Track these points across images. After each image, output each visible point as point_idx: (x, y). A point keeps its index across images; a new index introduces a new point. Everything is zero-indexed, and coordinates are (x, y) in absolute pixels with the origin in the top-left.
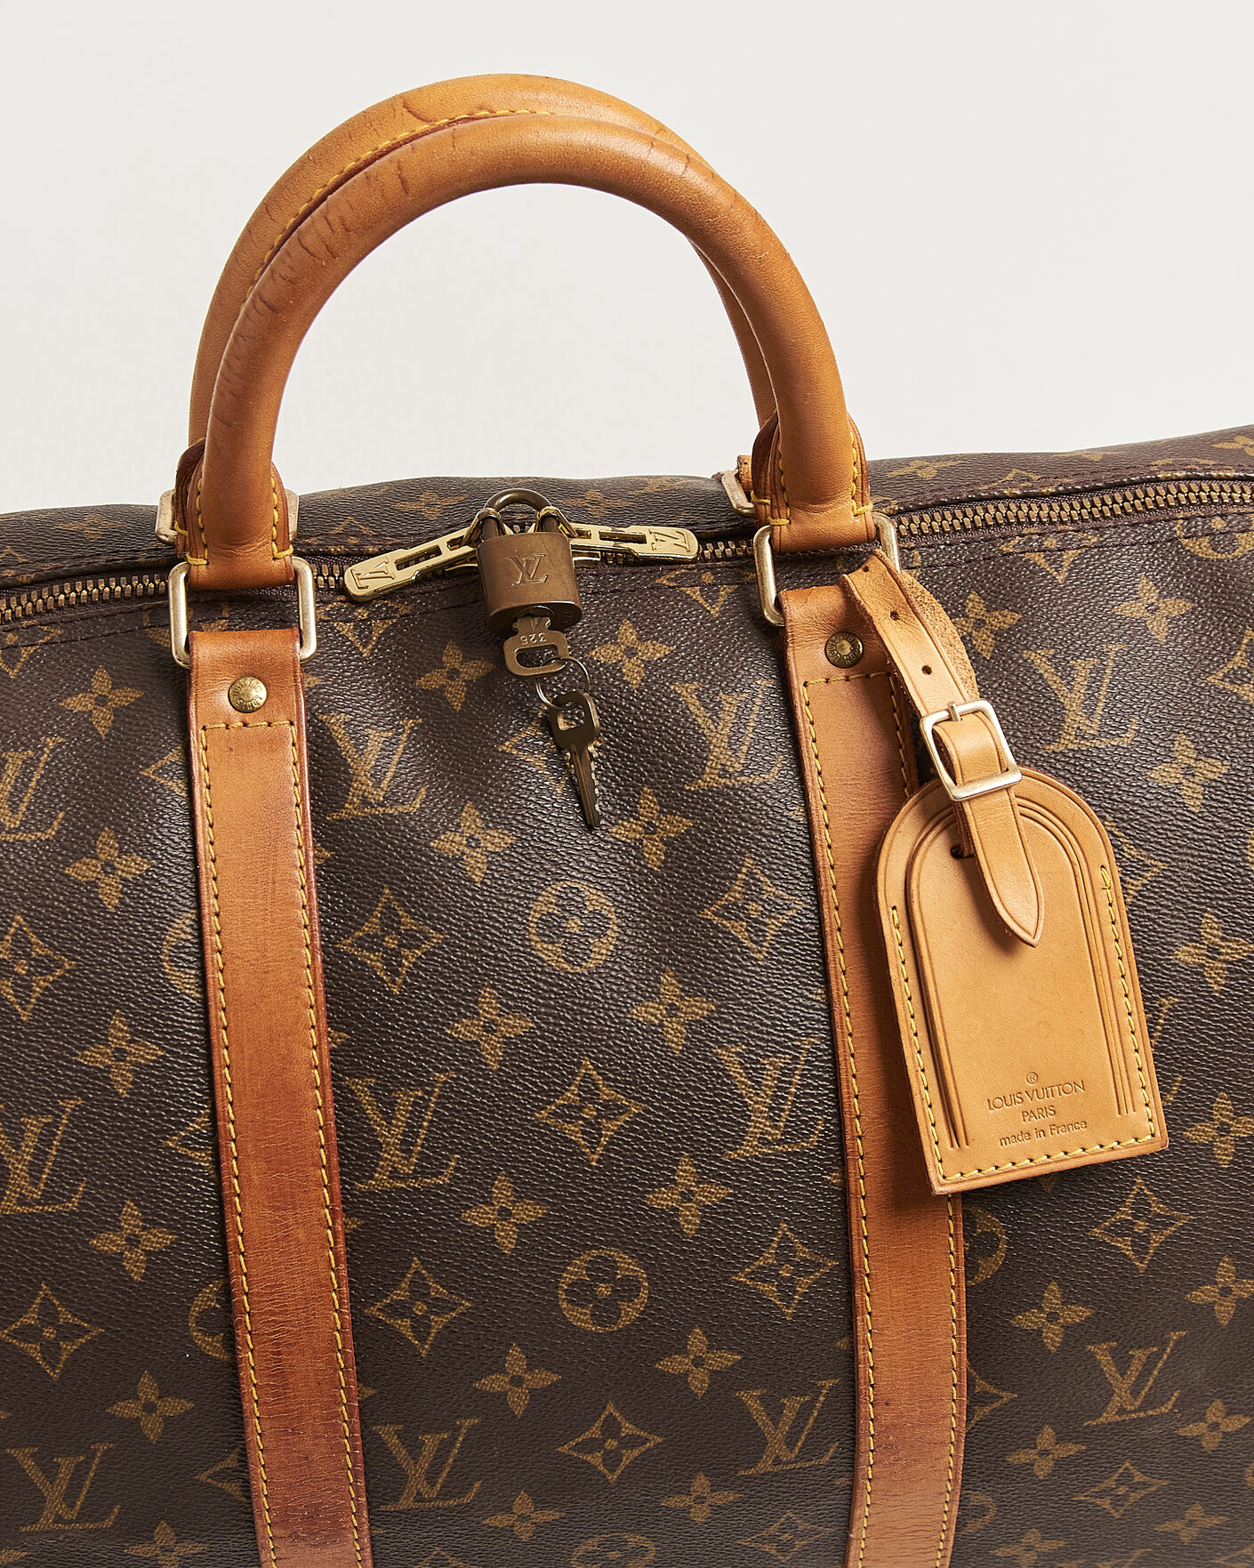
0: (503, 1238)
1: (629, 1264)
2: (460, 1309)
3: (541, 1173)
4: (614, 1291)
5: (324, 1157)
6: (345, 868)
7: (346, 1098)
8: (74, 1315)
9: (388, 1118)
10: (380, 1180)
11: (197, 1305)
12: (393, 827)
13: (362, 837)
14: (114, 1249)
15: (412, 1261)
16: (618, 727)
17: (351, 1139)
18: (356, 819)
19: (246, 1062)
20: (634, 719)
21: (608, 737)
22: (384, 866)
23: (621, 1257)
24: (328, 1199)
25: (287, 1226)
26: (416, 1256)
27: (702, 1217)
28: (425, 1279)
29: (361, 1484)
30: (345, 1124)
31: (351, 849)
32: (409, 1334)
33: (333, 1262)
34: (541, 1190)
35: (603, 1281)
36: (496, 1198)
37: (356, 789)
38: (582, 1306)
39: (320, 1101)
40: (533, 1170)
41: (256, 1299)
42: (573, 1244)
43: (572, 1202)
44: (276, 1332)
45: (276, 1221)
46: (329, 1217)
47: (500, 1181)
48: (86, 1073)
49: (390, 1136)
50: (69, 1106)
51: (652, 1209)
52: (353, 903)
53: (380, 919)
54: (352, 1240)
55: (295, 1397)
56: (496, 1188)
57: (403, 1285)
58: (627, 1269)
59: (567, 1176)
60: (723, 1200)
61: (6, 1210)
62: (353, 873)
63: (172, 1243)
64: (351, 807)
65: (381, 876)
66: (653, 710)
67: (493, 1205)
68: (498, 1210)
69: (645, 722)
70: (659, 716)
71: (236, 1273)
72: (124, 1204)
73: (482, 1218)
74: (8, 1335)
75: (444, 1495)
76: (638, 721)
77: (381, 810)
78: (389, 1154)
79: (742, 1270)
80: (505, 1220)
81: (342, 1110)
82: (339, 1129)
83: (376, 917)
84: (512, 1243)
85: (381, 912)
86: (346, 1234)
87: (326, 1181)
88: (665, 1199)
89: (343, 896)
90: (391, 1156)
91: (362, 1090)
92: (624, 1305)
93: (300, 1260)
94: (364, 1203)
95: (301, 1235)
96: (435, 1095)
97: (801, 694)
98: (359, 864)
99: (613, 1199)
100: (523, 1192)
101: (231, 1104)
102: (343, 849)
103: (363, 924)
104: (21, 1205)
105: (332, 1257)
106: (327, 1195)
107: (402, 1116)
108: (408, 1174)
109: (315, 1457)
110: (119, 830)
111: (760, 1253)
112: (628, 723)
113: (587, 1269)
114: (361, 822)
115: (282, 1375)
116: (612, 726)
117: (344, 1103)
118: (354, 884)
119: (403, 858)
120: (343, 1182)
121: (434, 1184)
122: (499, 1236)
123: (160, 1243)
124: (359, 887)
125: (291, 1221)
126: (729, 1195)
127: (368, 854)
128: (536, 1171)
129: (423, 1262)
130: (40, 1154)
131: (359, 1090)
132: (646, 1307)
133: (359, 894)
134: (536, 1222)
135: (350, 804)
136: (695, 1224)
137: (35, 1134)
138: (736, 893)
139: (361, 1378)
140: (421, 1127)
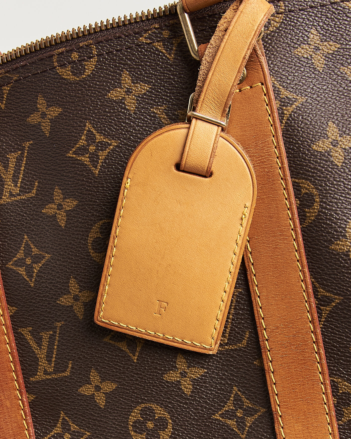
0: (99, 400)
1: (160, 411)
3: (111, 367)
4: (156, 425)
5: (13, 367)
6: (6, 228)
7: (20, 338)
9: (40, 345)
10: (40, 376)
12: (26, 205)
13: (12, 212)
15: (60, 413)
16: (125, 134)
17: (25, 357)
18: (8, 203)
20: (134, 129)
21: (120, 140)
22: (24, 225)
23: (156, 407)
24: (17, 386)
26: (62, 411)
27: (193, 385)
28: (67, 422)
30: (22, 350)
31: (8, 218)
33: (24, 416)
34: (113, 376)
35: (149, 420)
36: (92, 381)
37: (6, 189)
38: (141, 434)
39: (8, 341)
40: (107, 366)
42: (133, 402)
43: (128, 380)
46: (19, 395)
47: (93, 373)
49: (41, 354)
51: (167, 382)
52: (11, 244)
53: (24, 251)
54: (32, 405)
56: (92, 376)
57: (58, 425)
58: (160, 414)
59: (124, 368)
60: (202, 376)
62: (10, 229)
64: (5, 198)
65: (23, 230)
66: (143, 123)
67: (92, 384)
68: (95, 387)
69: (139, 130)
70: (146, 127)
73: (87, 391)
76: (135, 130)
77: (19, 197)
79: (217, 412)
80: (99, 391)
81: (19, 343)
82: (19, 353)
83: (22, 250)
84: (104, 402)
85: (24, 247)
86: (29, 402)
87: (16, 378)
88: (173, 377)
89: (7, 242)
90: (43, 363)
92: (161, 433)
93: (9, 416)
94: (35, 387)
95: (8, 404)
96: (58, 333)
98: (12, 225)
99: (148, 378)
100: (104, 377)
102: (4, 219)
103: (17, 254)
105: (23, 414)
106: (16, 384)
107: (45, 343)
108: (51, 372)
111: (226, 403)
112: (130, 131)
113: (141, 414)
114: (11, 205)
116: (122, 134)
117: (20, 340)
118: (11, 235)
119: (32, 220)
120: (24, 378)
121: (63, 376)
122: (97, 399)
124: (13, 236)
126: (205, 372)
127: (15, 220)
128: (109, 367)
129: (66, 414)
131: (25, 334)
132: (172, 434)
133: (14, 239)
134: (113, 391)
135: (5, 196)
136: (190, 389)
140: (54, 349)
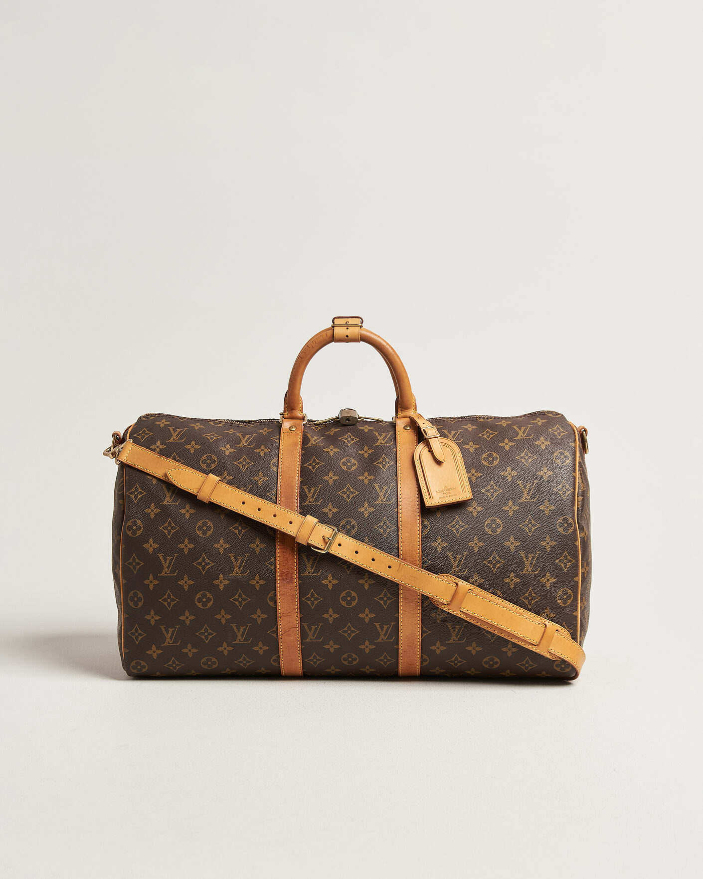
9: (310, 492)
10: (307, 503)
39: (297, 489)
49: (310, 496)
62: (308, 454)
82: (300, 494)
83: (312, 460)
89: (306, 458)
90: (309, 498)
91: (305, 488)
96: (319, 488)
97: (398, 433)
102: (307, 451)
103: (309, 461)
110: (265, 445)
117: (302, 490)
138: (381, 460)
140: (316, 494)
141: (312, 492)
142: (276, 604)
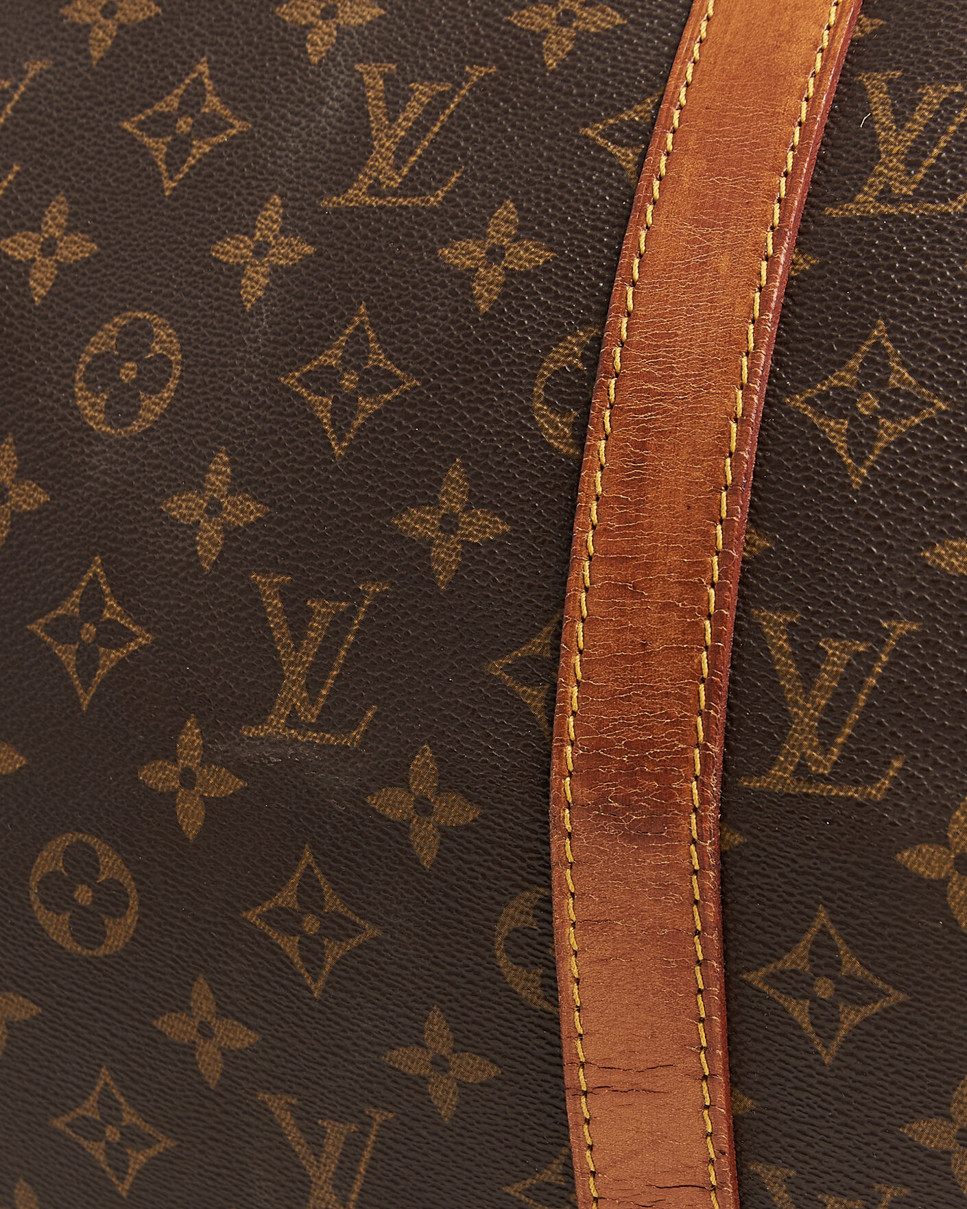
2: (928, 412)
8: (389, 357)
11: (552, 360)
14: (468, 263)
19: (728, 37)
25: (708, 250)
29: (718, 713)
32: (841, 445)
41: (633, 352)
44: (647, 410)
45: (695, 241)
48: (515, 38)
50: (476, 73)
55: (651, 527)
61: (351, 201)
63: (547, 262)
71: (617, 309)
72: (501, 203)
74: (299, 380)
75: (838, 776)
78: (887, 167)
101: (687, 85)
104: (370, 195)
109: (657, 646)
115: (639, 484)
123: (530, 261)
125: (715, 242)
130: (418, 129)
137: (421, 105)
139: (756, 515)
141: (922, 116)
142: (551, 986)
